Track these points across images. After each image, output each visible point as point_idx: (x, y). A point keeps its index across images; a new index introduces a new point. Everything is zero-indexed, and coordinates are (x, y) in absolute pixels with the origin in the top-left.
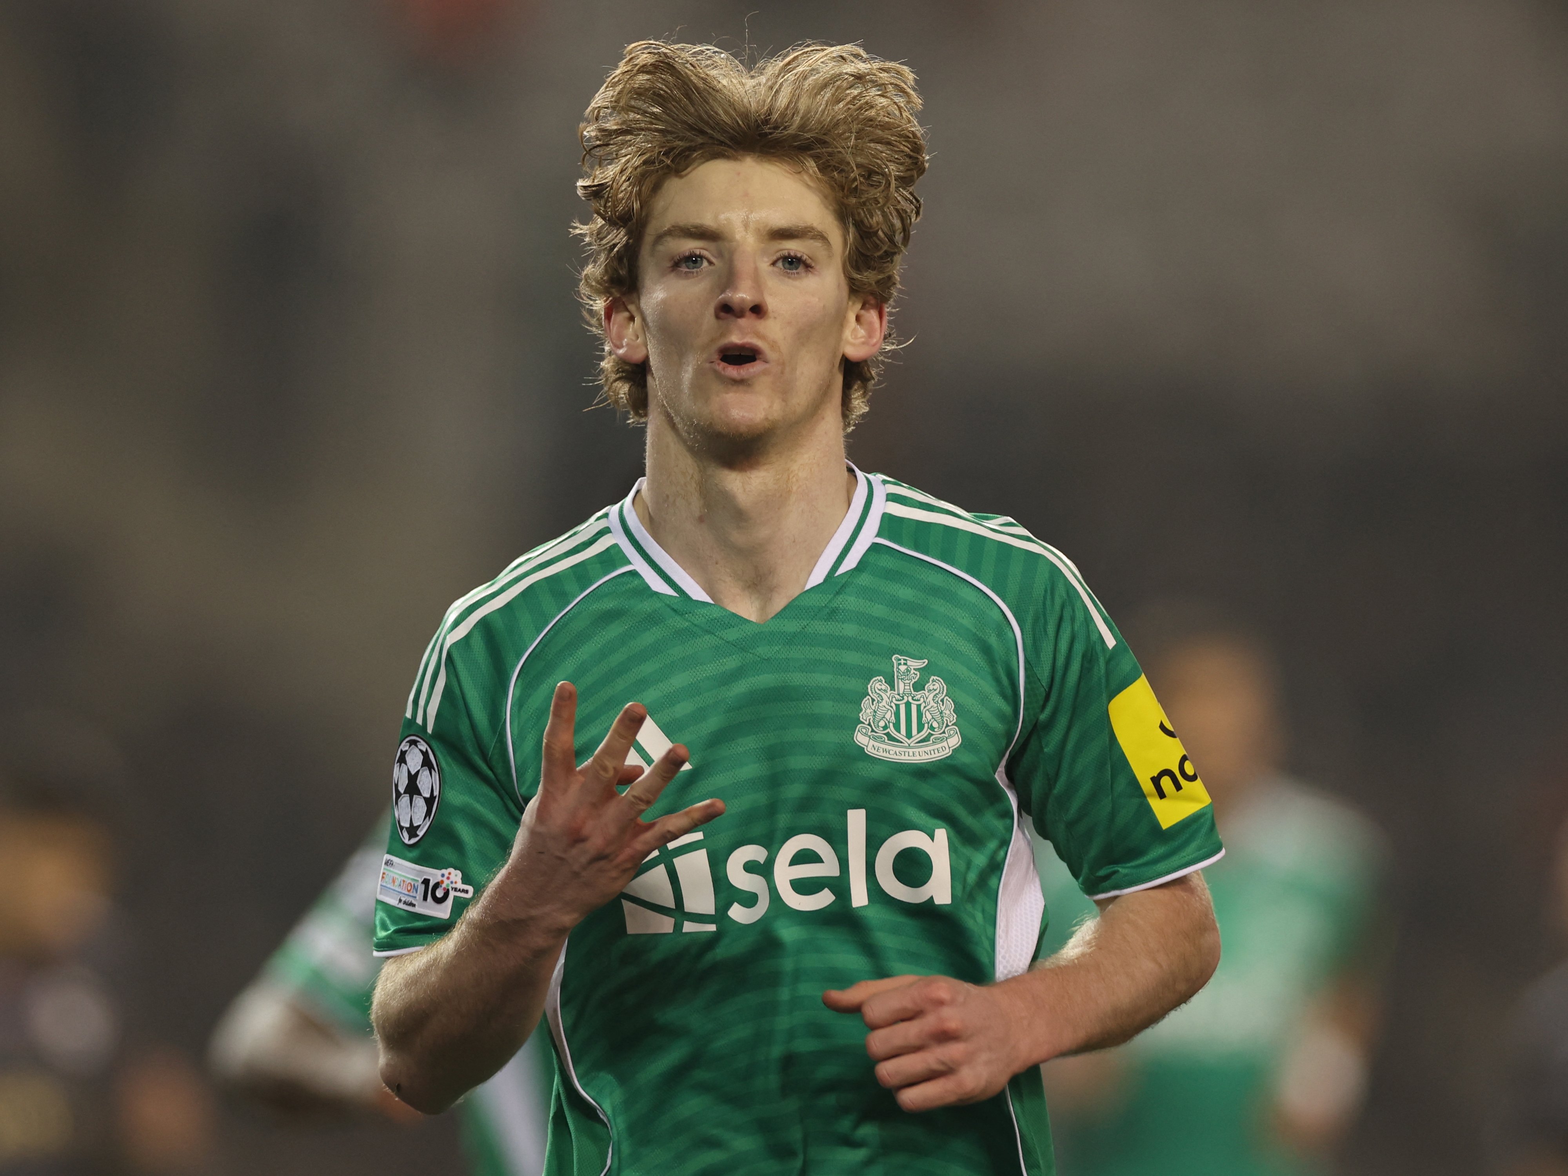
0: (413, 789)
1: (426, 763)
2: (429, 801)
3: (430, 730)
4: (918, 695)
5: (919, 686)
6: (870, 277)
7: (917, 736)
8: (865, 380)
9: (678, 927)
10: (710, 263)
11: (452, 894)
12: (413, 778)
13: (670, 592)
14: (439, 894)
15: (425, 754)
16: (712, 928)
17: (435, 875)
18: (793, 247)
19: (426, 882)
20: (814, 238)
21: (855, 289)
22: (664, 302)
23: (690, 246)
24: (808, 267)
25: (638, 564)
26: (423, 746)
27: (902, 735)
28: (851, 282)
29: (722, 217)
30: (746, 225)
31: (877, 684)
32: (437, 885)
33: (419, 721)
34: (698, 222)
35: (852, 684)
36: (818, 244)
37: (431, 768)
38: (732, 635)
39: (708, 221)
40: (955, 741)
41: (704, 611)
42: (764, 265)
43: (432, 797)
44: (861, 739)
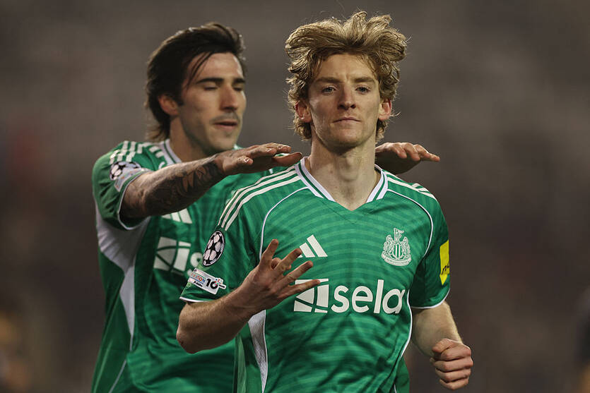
0: (213, 248)
1: (220, 240)
2: (218, 254)
3: (226, 230)
4: (401, 242)
5: (401, 240)
6: (387, 92)
7: (400, 257)
8: (383, 127)
9: (313, 310)
10: (335, 90)
11: (219, 287)
12: (214, 245)
13: (321, 196)
14: (214, 285)
15: (221, 238)
16: (326, 312)
17: (213, 279)
18: (364, 84)
19: (209, 280)
20: (370, 81)
21: (382, 96)
22: (319, 103)
23: (328, 85)
24: (368, 91)
25: (309, 187)
26: (221, 235)
27: (396, 257)
28: (381, 93)
29: (339, 74)
30: (347, 76)
31: (389, 238)
32: (213, 283)
33: (222, 226)
34: (331, 76)
35: (381, 237)
36: (371, 83)
37: (222, 242)
38: (342, 213)
39: (334, 76)
40: (410, 259)
41: (332, 204)
42: (353, 90)
43: (220, 252)
44: (383, 256)
